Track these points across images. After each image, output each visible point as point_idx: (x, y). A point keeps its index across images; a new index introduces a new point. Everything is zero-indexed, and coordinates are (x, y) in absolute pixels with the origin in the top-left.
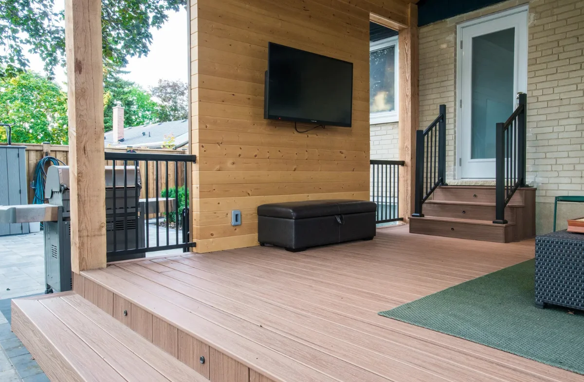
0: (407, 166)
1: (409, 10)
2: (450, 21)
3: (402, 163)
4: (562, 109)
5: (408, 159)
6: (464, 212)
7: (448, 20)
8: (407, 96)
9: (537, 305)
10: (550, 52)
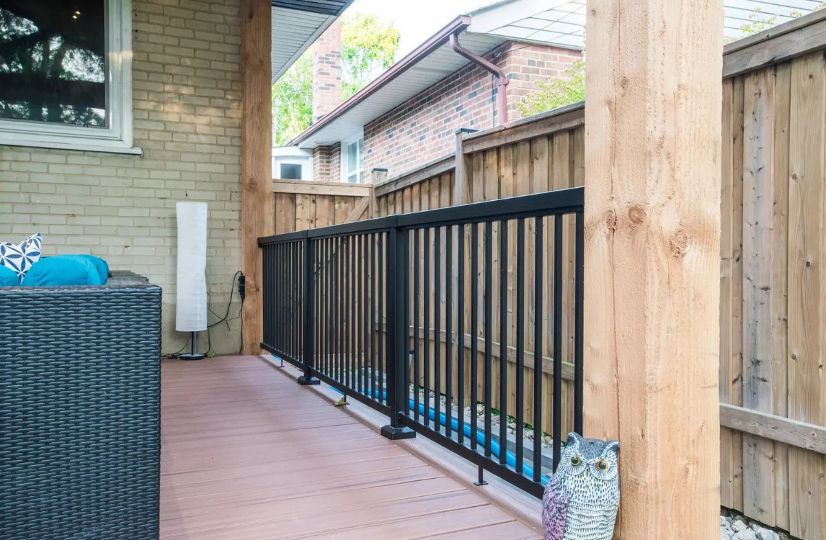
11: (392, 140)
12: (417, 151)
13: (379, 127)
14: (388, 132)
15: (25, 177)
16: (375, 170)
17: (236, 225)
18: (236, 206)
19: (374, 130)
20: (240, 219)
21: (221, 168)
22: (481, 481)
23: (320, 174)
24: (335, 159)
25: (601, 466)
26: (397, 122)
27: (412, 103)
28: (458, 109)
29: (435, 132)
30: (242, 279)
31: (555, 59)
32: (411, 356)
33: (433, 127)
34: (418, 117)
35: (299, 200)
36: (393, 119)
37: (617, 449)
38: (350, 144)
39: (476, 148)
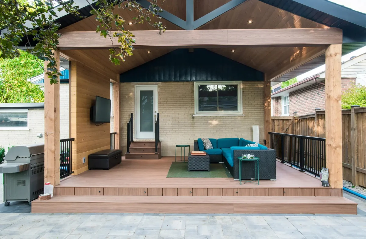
0: (117, 134)
1: (118, 76)
2: (132, 84)
3: (116, 133)
4: (168, 118)
5: (118, 132)
6: (143, 150)
7: (132, 83)
8: (117, 108)
9: (188, 171)
10: (164, 101)
11: (298, 98)
12: (305, 103)
13: (294, 94)
14: (297, 96)
15: (224, 121)
16: (294, 113)
17: (263, 129)
18: (263, 125)
19: (292, 95)
20: (264, 128)
21: (260, 117)
22: (316, 177)
23: (275, 105)
24: (280, 101)
25: (326, 171)
26: (299, 94)
27: (304, 89)
28: (317, 93)
29: (311, 98)
30: (265, 141)
31: (346, 81)
32: (304, 159)
33: (310, 97)
34: (305, 93)
35: (275, 121)
36: (298, 93)
37: (328, 169)
38: (284, 97)
39: (320, 114)
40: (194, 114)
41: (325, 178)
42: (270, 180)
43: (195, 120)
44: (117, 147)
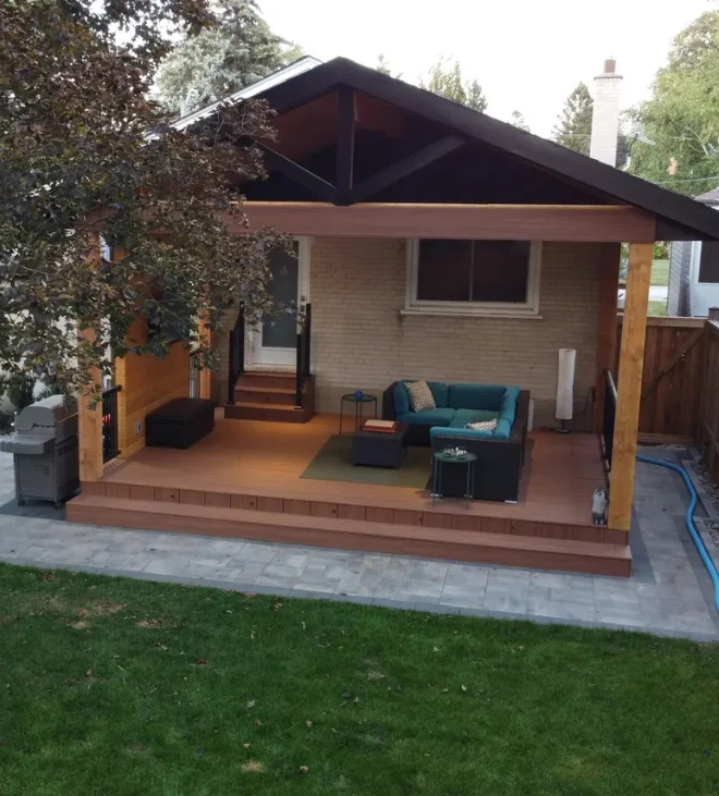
4: (334, 316)
6: (267, 398)
15: (485, 332)
30: (593, 391)
40: (403, 308)
41: (597, 508)
42: (503, 501)
43: (404, 324)
44: (205, 393)
